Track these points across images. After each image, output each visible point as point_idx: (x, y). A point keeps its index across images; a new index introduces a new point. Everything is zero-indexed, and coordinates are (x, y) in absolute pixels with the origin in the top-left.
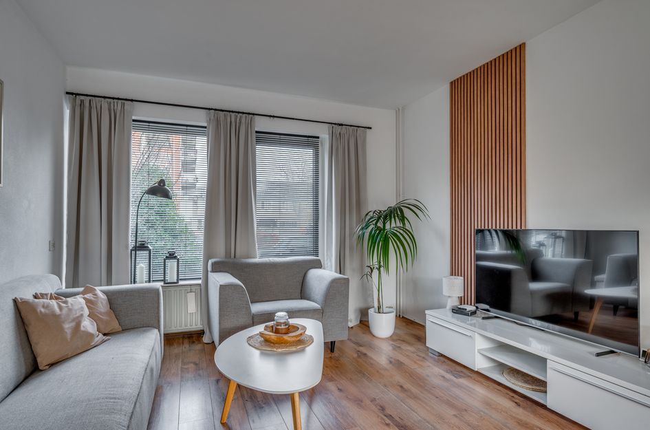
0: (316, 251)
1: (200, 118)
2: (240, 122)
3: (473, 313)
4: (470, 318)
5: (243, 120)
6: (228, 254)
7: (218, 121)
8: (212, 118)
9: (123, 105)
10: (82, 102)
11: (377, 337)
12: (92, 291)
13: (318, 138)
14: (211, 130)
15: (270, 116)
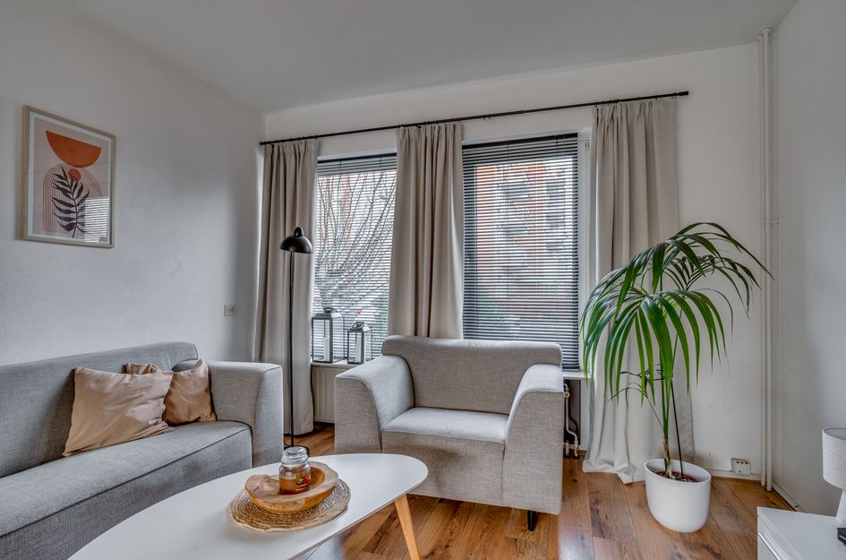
5: (443, 133)
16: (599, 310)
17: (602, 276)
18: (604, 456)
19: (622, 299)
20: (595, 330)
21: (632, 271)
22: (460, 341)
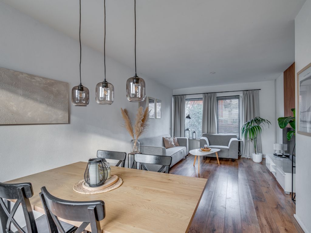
1: (201, 96)
5: (213, 95)
8: (204, 96)
9: (183, 96)
11: (254, 162)
12: (174, 138)
13: (239, 96)
15: (221, 92)
16: (244, 128)
17: (244, 123)
18: (245, 155)
19: (247, 127)
20: (243, 131)
21: (249, 123)
22: (217, 134)
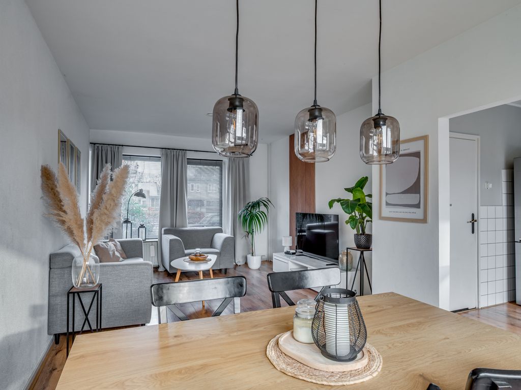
0: (221, 224)
1: (157, 153)
2: (179, 155)
3: (293, 254)
4: (292, 256)
5: (180, 153)
6: (172, 225)
7: (167, 155)
8: (164, 153)
10: (98, 147)
11: (251, 269)
12: (114, 241)
14: (163, 159)
15: (195, 151)
